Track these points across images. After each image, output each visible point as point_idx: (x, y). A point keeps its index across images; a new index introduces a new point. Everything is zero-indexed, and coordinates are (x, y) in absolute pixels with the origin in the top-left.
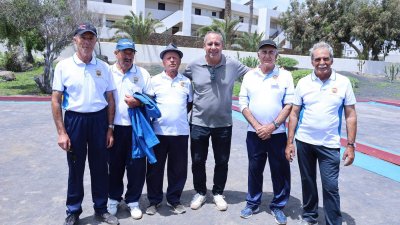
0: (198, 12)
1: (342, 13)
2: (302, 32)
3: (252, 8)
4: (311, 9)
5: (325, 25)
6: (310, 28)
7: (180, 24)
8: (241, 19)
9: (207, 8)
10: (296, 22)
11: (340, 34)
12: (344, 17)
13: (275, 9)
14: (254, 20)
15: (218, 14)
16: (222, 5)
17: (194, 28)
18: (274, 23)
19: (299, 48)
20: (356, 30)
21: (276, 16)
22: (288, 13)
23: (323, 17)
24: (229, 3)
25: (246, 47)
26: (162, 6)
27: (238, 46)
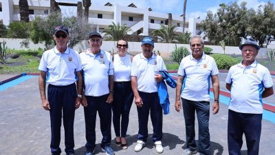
0: (152, 21)
1: (239, 19)
2: (215, 32)
3: (184, 18)
4: (220, 18)
5: (229, 27)
6: (220, 29)
7: (142, 29)
8: (178, 25)
9: (158, 19)
10: (212, 26)
11: (239, 32)
12: (241, 22)
13: (199, 18)
14: (186, 25)
15: (164, 22)
16: (167, 17)
17: (150, 31)
18: (198, 26)
19: (213, 41)
20: (249, 29)
21: (199, 22)
22: (207, 20)
23: (228, 22)
24: (170, 15)
25: (181, 41)
26: (131, 19)
27: (176, 41)
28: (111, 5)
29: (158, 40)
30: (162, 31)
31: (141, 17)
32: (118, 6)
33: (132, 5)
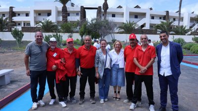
0: (153, 18)
3: (180, 14)
7: (145, 24)
8: (174, 19)
9: (157, 16)
13: (193, 13)
14: (181, 19)
15: (162, 18)
16: (165, 14)
17: (151, 26)
18: (192, 20)
21: (193, 16)
24: (167, 12)
25: (177, 33)
26: (136, 17)
27: (173, 33)
28: (121, 7)
29: (158, 32)
30: (162, 25)
31: (144, 15)
32: (127, 8)
33: (137, 7)
